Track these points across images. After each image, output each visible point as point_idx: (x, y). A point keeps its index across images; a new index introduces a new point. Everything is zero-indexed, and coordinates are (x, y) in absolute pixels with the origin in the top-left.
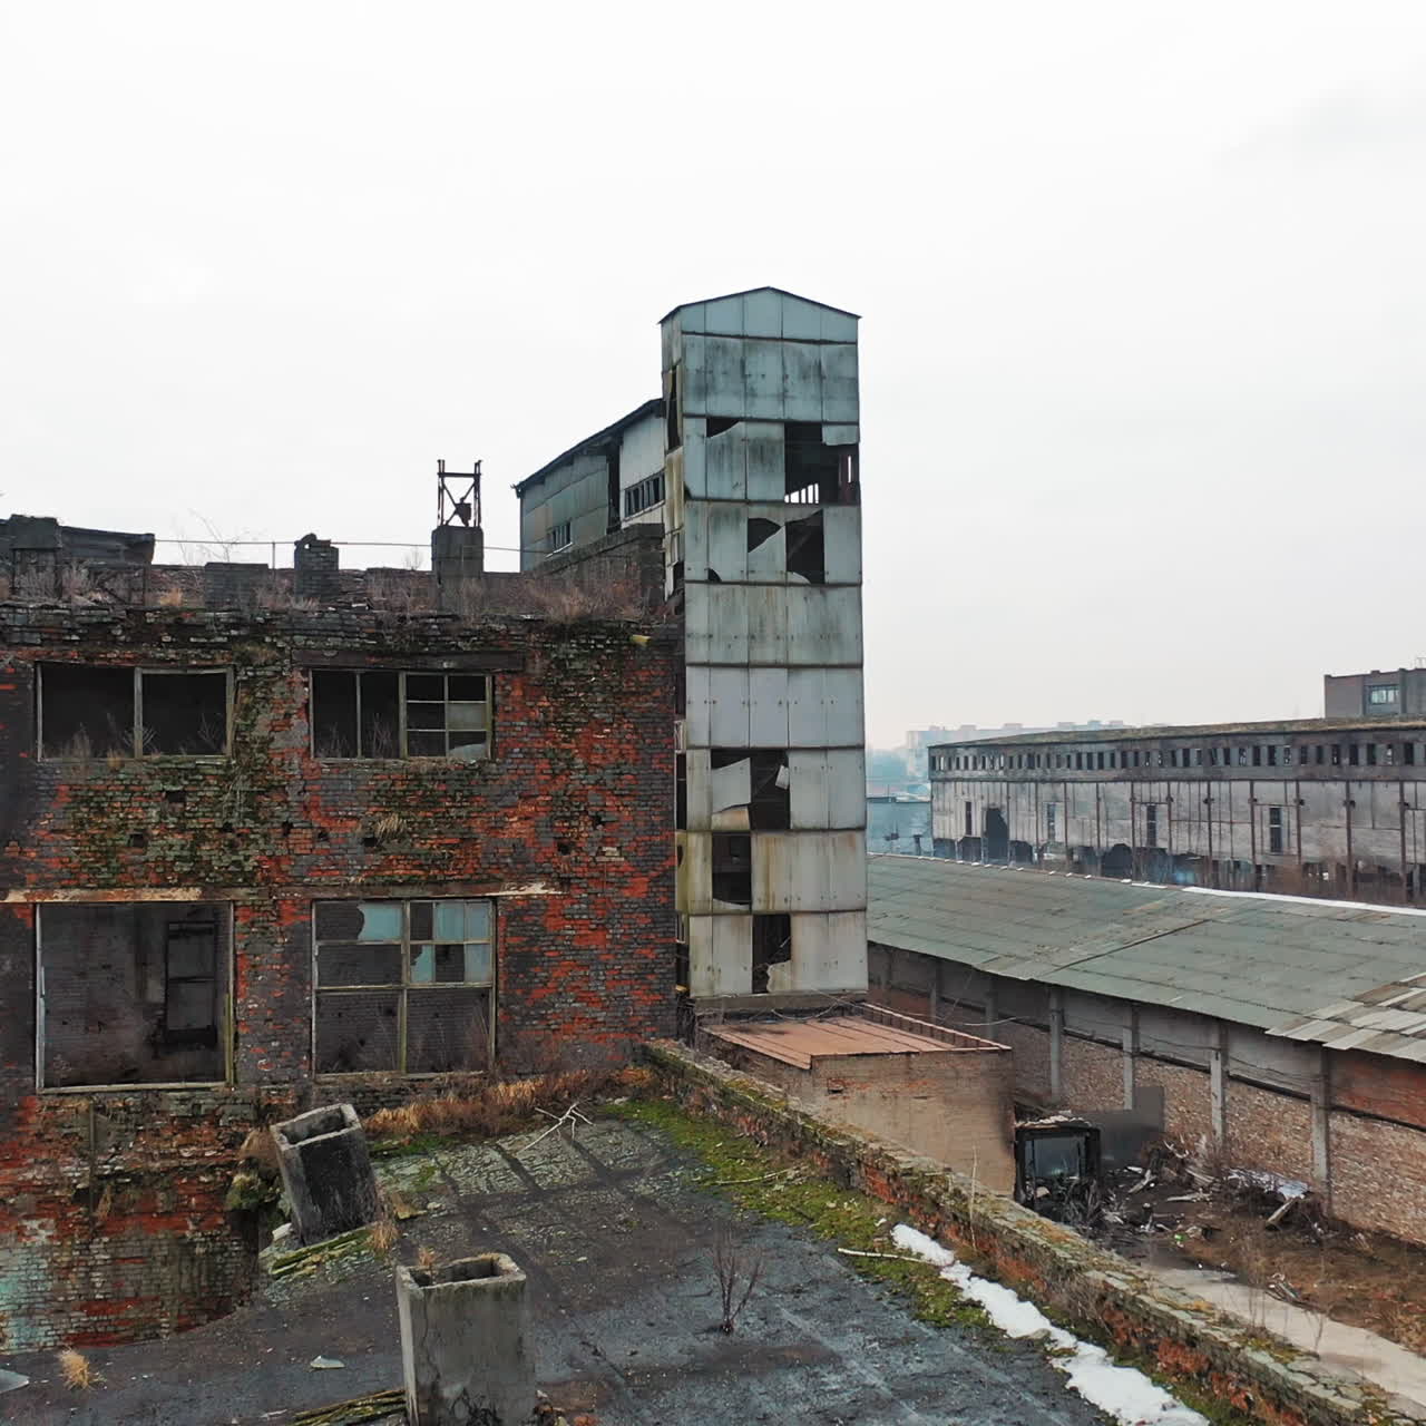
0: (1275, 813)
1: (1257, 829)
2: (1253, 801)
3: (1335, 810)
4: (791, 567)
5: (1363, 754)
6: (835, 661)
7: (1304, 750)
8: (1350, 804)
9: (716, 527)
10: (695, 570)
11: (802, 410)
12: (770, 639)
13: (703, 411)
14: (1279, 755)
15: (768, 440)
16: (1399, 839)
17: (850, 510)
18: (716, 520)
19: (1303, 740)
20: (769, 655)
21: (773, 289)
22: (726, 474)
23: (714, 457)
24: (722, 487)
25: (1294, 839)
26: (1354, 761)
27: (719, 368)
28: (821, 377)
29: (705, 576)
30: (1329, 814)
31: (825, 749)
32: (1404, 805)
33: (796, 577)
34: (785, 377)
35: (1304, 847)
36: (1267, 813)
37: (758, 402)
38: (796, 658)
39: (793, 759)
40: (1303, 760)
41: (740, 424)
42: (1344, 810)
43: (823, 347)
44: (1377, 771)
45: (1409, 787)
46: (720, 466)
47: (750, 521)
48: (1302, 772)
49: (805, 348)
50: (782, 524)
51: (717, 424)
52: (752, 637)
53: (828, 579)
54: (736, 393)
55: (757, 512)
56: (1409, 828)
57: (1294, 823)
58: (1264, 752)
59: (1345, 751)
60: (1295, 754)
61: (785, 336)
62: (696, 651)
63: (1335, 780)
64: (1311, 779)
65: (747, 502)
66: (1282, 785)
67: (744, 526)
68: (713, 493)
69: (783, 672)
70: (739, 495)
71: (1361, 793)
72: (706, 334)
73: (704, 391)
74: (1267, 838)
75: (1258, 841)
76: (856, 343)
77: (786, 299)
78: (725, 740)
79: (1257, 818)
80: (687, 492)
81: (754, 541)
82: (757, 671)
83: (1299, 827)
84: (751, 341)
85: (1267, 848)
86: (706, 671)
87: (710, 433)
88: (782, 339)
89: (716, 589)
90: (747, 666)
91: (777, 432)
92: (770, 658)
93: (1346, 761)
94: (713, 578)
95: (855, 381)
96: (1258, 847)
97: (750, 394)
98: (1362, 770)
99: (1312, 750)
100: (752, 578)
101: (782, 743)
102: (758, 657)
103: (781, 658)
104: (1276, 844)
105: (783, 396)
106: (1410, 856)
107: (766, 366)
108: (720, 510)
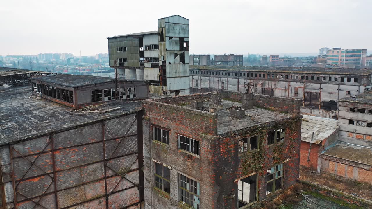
0: (197, 81)
1: (194, 83)
2: (193, 79)
3: (207, 80)
4: (180, 61)
5: (212, 73)
6: (186, 76)
7: (202, 72)
8: (209, 80)
9: (170, 55)
10: (167, 62)
11: (182, 35)
12: (178, 73)
13: (168, 36)
14: (198, 72)
15: (177, 41)
16: (217, 85)
17: (188, 51)
18: (170, 54)
19: (202, 71)
20: (177, 75)
21: (178, 15)
22: (172, 47)
23: (170, 43)
24: (171, 48)
25: (200, 84)
26: (210, 74)
27: (170, 28)
28: (184, 30)
29: (169, 63)
30: (206, 81)
31: (185, 89)
32: (218, 81)
33: (181, 63)
34: (179, 30)
35: (201, 86)
36: (195, 81)
37: (176, 34)
38: (181, 76)
39: (180, 91)
40: (202, 73)
41: (173, 38)
42: (208, 81)
43: (185, 25)
44: (214, 76)
45: (219, 78)
46: (171, 44)
47: (175, 54)
48: (201, 75)
49: (182, 25)
50: (179, 54)
51: (170, 38)
52: (175, 73)
53: (185, 63)
54: (173, 33)
55: (176, 52)
56: (219, 84)
57: (200, 82)
58: (195, 72)
59: (209, 72)
60: (200, 72)
61: (180, 23)
62: (168, 75)
63: (207, 76)
64: (203, 76)
65: (174, 51)
66: (198, 77)
67: (174, 54)
68: (170, 50)
69: (179, 78)
70: (173, 50)
71: (211, 79)
72: (168, 23)
73: (168, 32)
74: (195, 84)
75: (194, 84)
76: (189, 24)
77: (179, 17)
78: (172, 89)
79: (193, 81)
80: (166, 50)
81: (175, 57)
82: (176, 78)
83: (201, 83)
84: (175, 24)
85: (195, 85)
86: (169, 78)
87: (169, 40)
88: (179, 24)
89: (170, 65)
90: (174, 77)
91: (178, 39)
92: (178, 76)
93: (209, 74)
94: (170, 63)
95: (189, 31)
96: (194, 85)
97: (175, 33)
98: (212, 75)
99: (203, 72)
100: (175, 63)
101: (179, 89)
102: (176, 76)
103: (179, 76)
104: (197, 85)
105: (179, 33)
106: (219, 88)
107: (177, 28)
108: (171, 52)
